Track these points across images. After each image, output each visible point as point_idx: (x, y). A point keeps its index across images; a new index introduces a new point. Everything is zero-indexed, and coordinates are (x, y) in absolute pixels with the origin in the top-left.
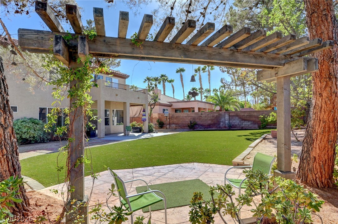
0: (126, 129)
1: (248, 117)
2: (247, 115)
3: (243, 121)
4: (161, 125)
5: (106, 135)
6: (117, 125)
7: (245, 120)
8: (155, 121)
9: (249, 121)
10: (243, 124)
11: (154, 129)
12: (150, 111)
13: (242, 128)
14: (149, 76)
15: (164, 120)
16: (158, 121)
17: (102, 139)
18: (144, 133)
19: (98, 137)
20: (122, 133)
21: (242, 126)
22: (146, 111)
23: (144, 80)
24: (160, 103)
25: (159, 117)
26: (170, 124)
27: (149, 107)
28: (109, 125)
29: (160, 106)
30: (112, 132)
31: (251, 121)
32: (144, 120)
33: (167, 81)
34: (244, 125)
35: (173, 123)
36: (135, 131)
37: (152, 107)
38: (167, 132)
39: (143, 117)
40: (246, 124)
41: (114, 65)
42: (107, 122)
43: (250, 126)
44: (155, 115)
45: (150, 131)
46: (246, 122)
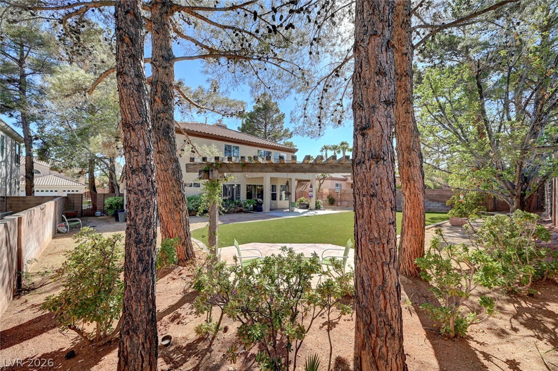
0: (292, 205)
1: (438, 196)
2: (437, 195)
3: (431, 202)
4: (332, 202)
5: (271, 210)
6: (286, 200)
7: (434, 201)
8: (325, 198)
9: (438, 202)
10: (431, 205)
11: (322, 206)
12: (318, 187)
13: (429, 210)
14: (327, 144)
15: (334, 196)
16: (328, 197)
17: (267, 214)
18: (311, 210)
19: (264, 212)
20: (287, 209)
21: (430, 207)
22: (313, 186)
23: (320, 149)
24: (332, 177)
25: (330, 193)
26: (341, 201)
27: (318, 182)
28: (276, 200)
29: (332, 181)
30: (279, 207)
31: (442, 202)
32: (311, 197)
33: (347, 150)
34: (433, 206)
35: (345, 201)
36: (301, 207)
37: (321, 181)
38: (335, 210)
39: (310, 193)
40: (435, 205)
41: (286, 137)
42: (274, 197)
43: (440, 208)
44: (326, 191)
45: (318, 208)
46: (434, 203)
